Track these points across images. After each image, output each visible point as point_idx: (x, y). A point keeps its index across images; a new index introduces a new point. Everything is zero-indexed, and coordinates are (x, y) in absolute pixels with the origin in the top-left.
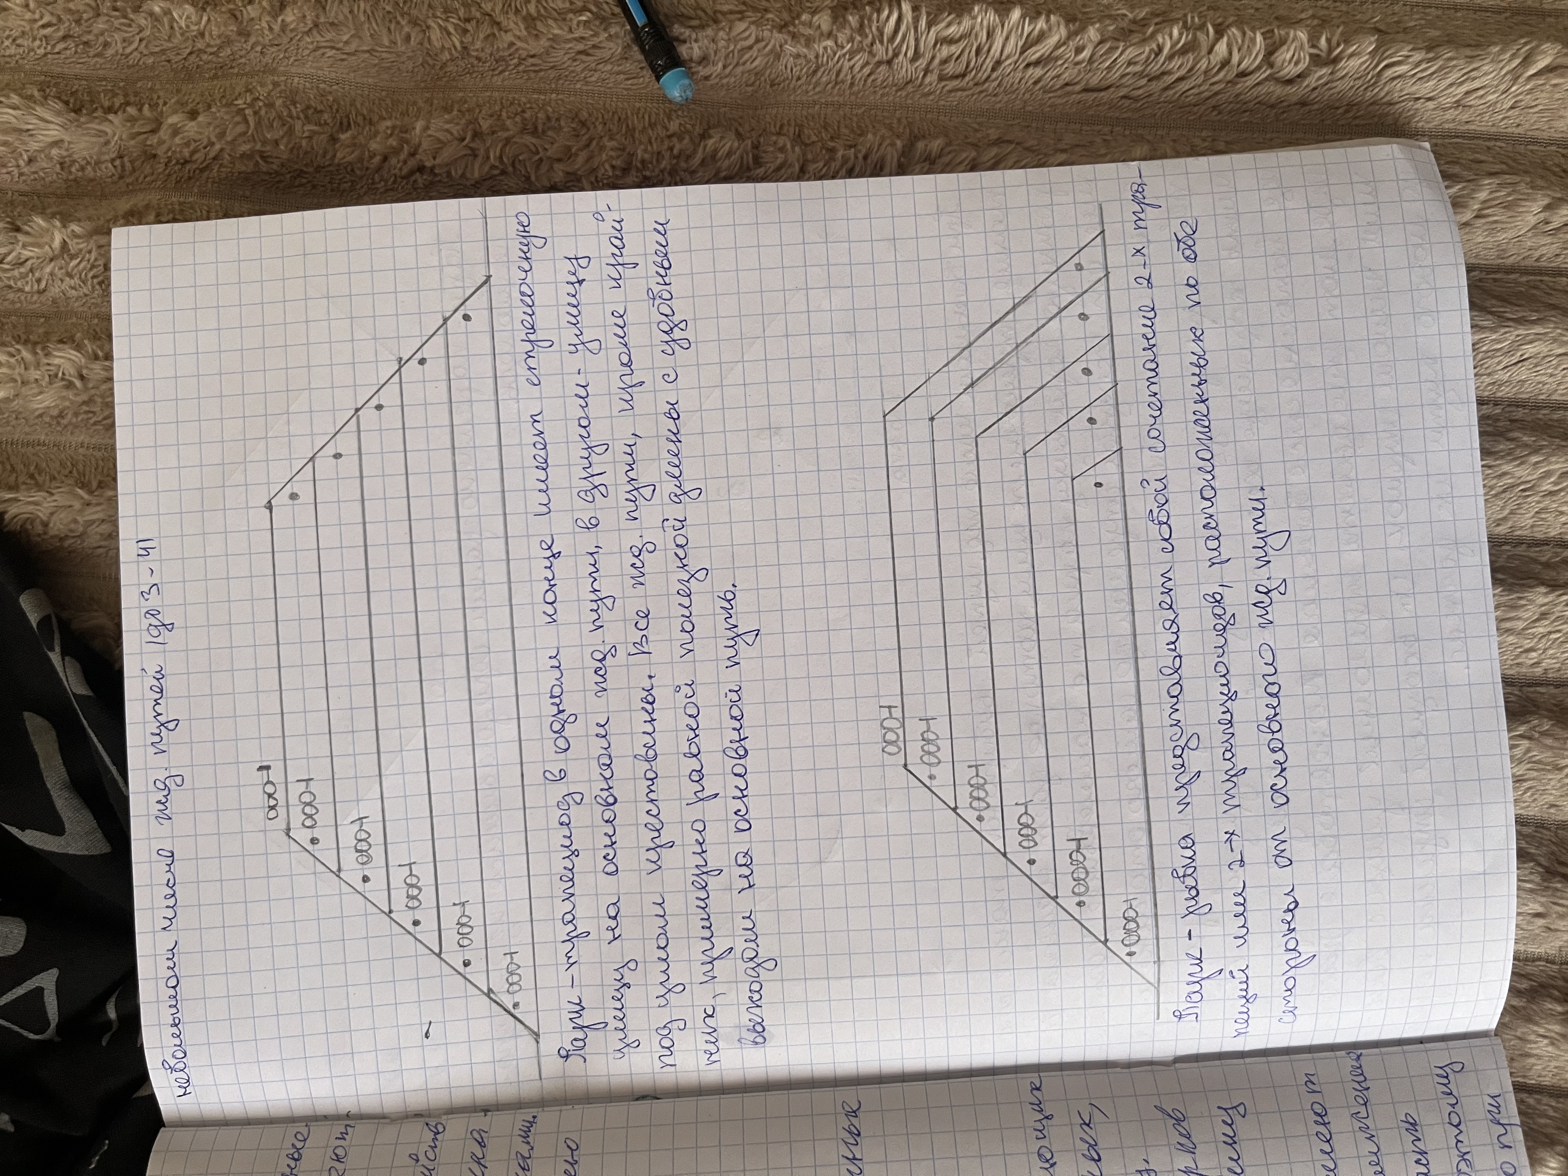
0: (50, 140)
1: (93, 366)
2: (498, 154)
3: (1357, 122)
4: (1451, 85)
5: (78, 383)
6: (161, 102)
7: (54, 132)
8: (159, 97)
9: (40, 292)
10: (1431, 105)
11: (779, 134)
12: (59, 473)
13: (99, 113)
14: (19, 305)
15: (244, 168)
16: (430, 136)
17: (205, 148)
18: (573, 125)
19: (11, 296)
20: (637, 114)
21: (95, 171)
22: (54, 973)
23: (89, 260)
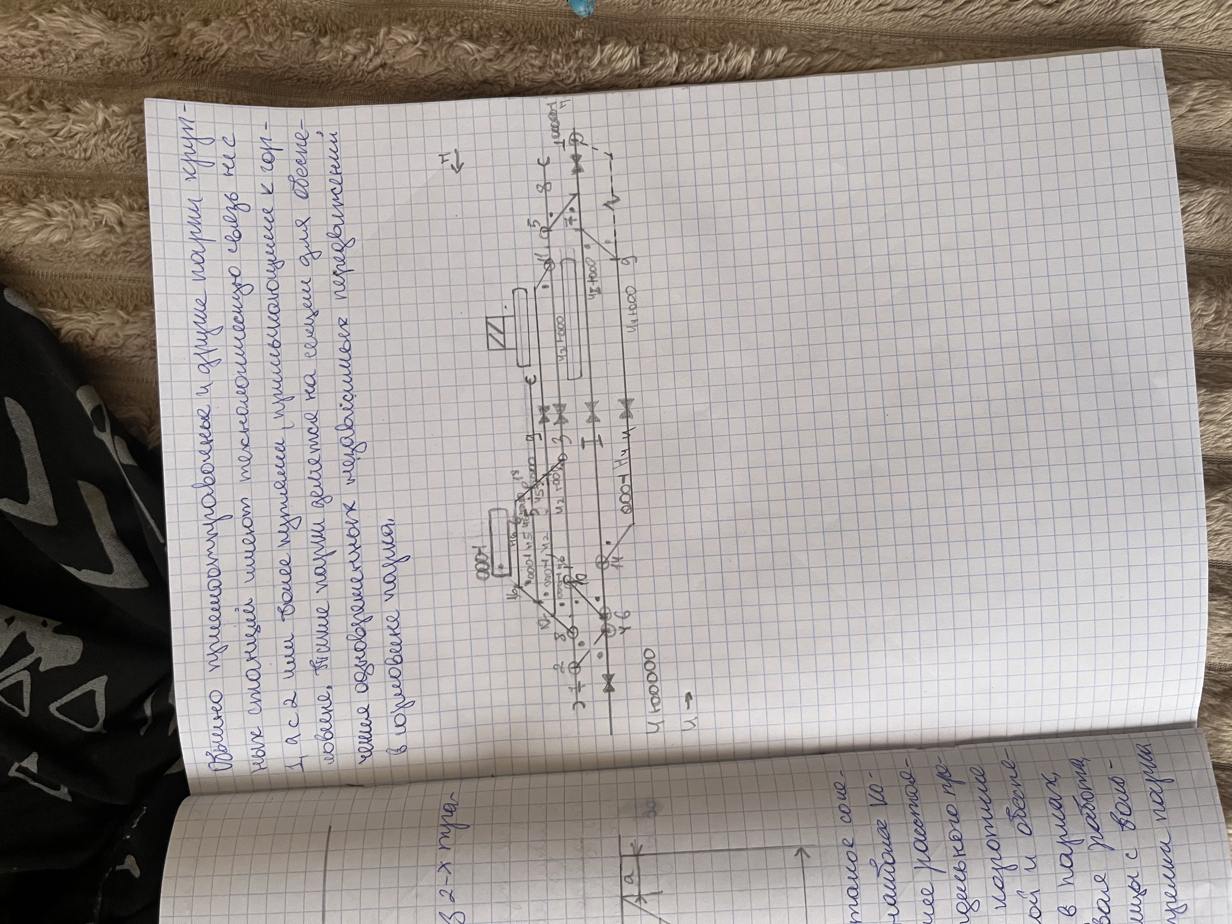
0: (92, 41)
1: (131, 215)
2: (443, 54)
3: (1100, 37)
4: (1171, 11)
5: (118, 229)
6: (179, 14)
7: (96, 36)
8: (177, 10)
9: (86, 159)
10: (1155, 26)
11: (659, 42)
12: (102, 299)
13: (131, 21)
14: (69, 169)
15: (246, 64)
16: (391, 39)
17: (216, 48)
18: (500, 33)
19: (63, 162)
20: (550, 25)
21: (128, 66)
22: (104, 679)
23: (125, 134)
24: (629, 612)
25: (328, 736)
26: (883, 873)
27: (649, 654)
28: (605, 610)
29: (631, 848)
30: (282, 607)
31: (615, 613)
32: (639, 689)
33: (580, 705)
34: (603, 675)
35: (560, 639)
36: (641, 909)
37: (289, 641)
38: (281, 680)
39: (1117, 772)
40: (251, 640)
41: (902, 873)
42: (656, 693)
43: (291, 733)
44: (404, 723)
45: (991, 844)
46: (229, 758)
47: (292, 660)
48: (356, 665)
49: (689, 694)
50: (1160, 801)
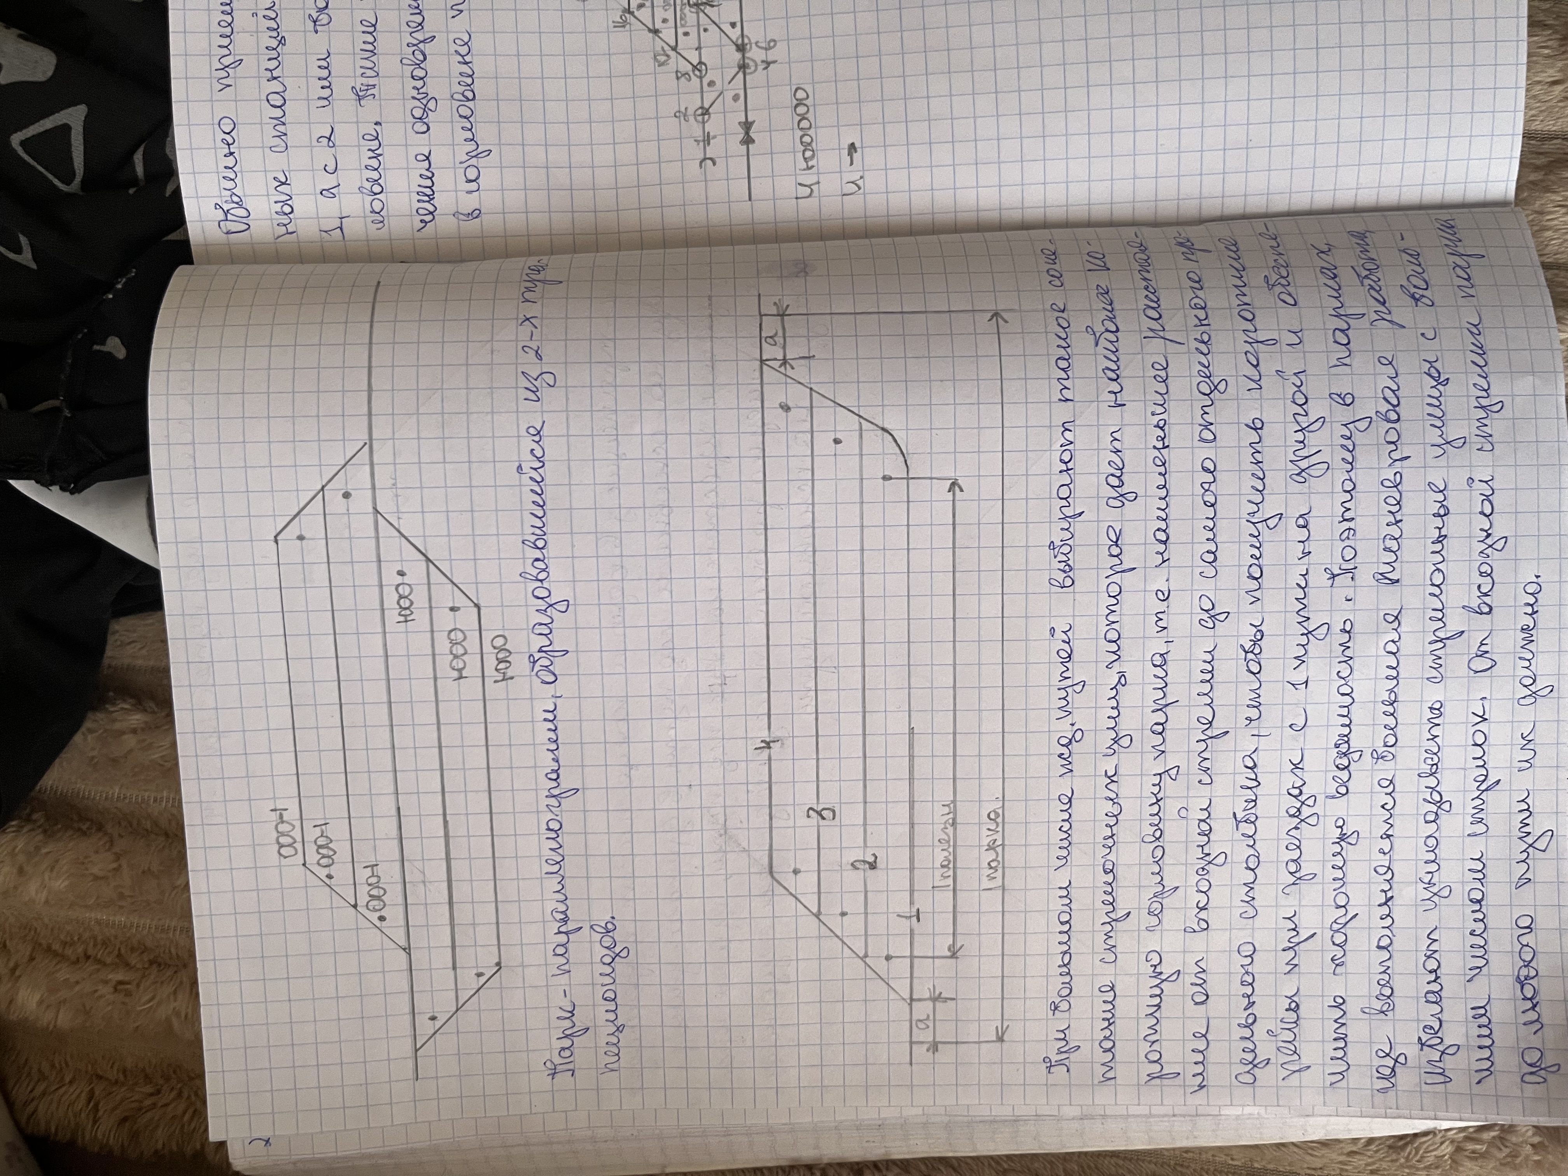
24: (774, 41)
25: (377, 189)
26: (1103, 343)
27: (801, 94)
28: (743, 40)
29: (775, 308)
30: (315, 15)
31: (756, 43)
32: (787, 139)
33: (709, 162)
34: (740, 123)
35: (683, 79)
36: (786, 375)
37: (324, 59)
38: (313, 108)
39: (1410, 242)
40: (274, 54)
41: (1128, 342)
42: (810, 144)
43: (329, 181)
44: (477, 178)
45: (1243, 313)
46: (245, 214)
47: (328, 84)
48: (414, 98)
49: (853, 144)
50: (1466, 277)
